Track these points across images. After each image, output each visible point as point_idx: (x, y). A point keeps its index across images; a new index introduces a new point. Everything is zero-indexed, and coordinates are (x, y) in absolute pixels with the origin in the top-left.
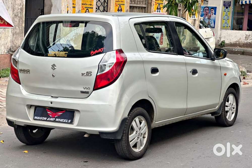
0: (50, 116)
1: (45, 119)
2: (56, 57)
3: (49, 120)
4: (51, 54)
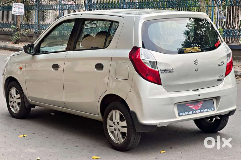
0: (194, 109)
1: (191, 112)
2: (192, 52)
3: (195, 113)
4: (187, 50)
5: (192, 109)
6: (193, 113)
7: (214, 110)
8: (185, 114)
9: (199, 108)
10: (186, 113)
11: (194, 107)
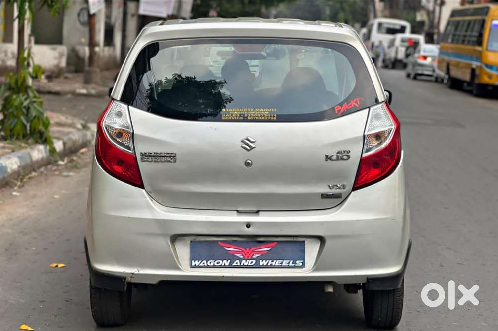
0: (237, 257)
1: (225, 263)
2: (246, 120)
3: (238, 264)
4: (232, 115)
5: (233, 255)
6: (230, 266)
7: (303, 265)
8: (206, 265)
9: (255, 256)
10: (211, 263)
11: (243, 251)
